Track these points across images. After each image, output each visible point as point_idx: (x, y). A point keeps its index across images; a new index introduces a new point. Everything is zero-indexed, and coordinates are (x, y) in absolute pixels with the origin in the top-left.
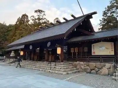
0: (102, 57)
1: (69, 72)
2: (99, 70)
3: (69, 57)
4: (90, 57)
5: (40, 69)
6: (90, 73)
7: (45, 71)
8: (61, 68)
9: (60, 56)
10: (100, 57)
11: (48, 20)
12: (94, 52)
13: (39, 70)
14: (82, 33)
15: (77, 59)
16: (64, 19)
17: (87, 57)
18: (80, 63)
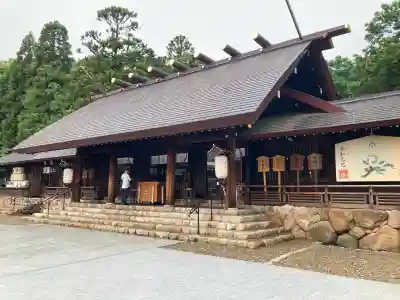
0: (376, 190)
1: (265, 241)
2: (366, 234)
3: (251, 189)
4: (331, 190)
5: (158, 233)
6: (334, 243)
7: (177, 239)
8: (234, 229)
9: (225, 185)
10: (366, 190)
11: (148, 48)
12: (346, 172)
13: (155, 236)
14: (297, 102)
15: (284, 197)
16: (228, 50)
17: (322, 190)
18: (297, 208)
